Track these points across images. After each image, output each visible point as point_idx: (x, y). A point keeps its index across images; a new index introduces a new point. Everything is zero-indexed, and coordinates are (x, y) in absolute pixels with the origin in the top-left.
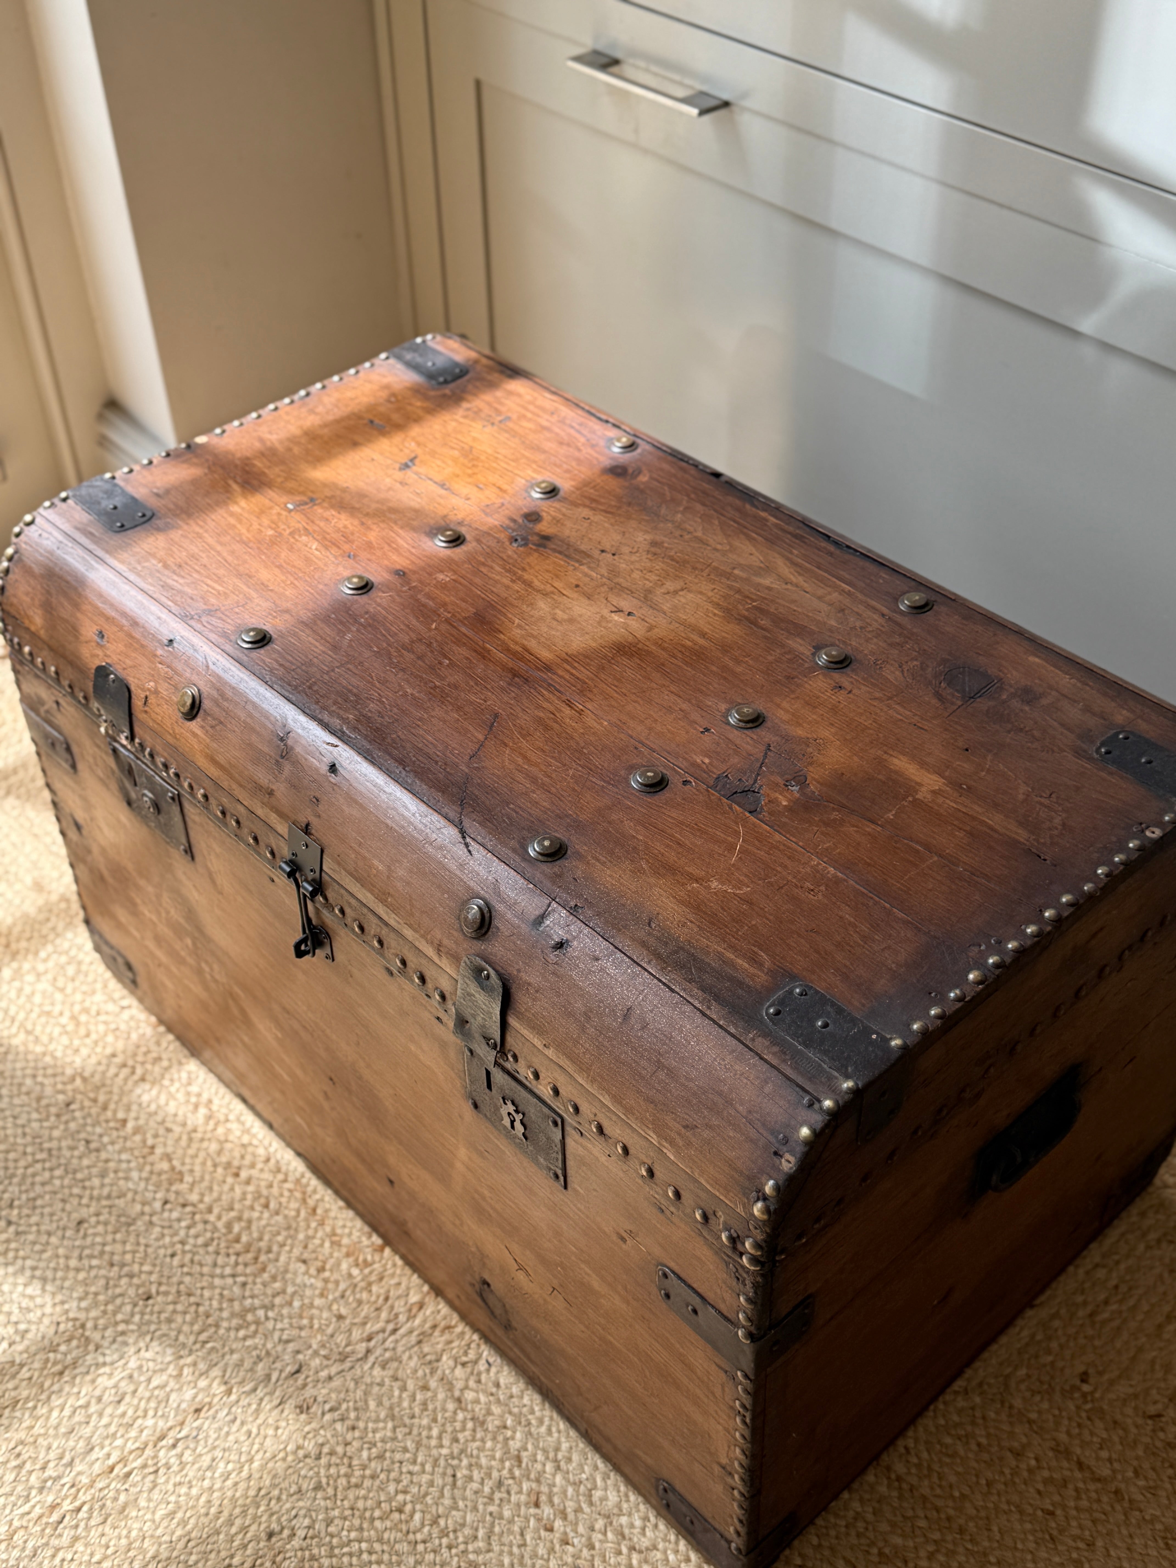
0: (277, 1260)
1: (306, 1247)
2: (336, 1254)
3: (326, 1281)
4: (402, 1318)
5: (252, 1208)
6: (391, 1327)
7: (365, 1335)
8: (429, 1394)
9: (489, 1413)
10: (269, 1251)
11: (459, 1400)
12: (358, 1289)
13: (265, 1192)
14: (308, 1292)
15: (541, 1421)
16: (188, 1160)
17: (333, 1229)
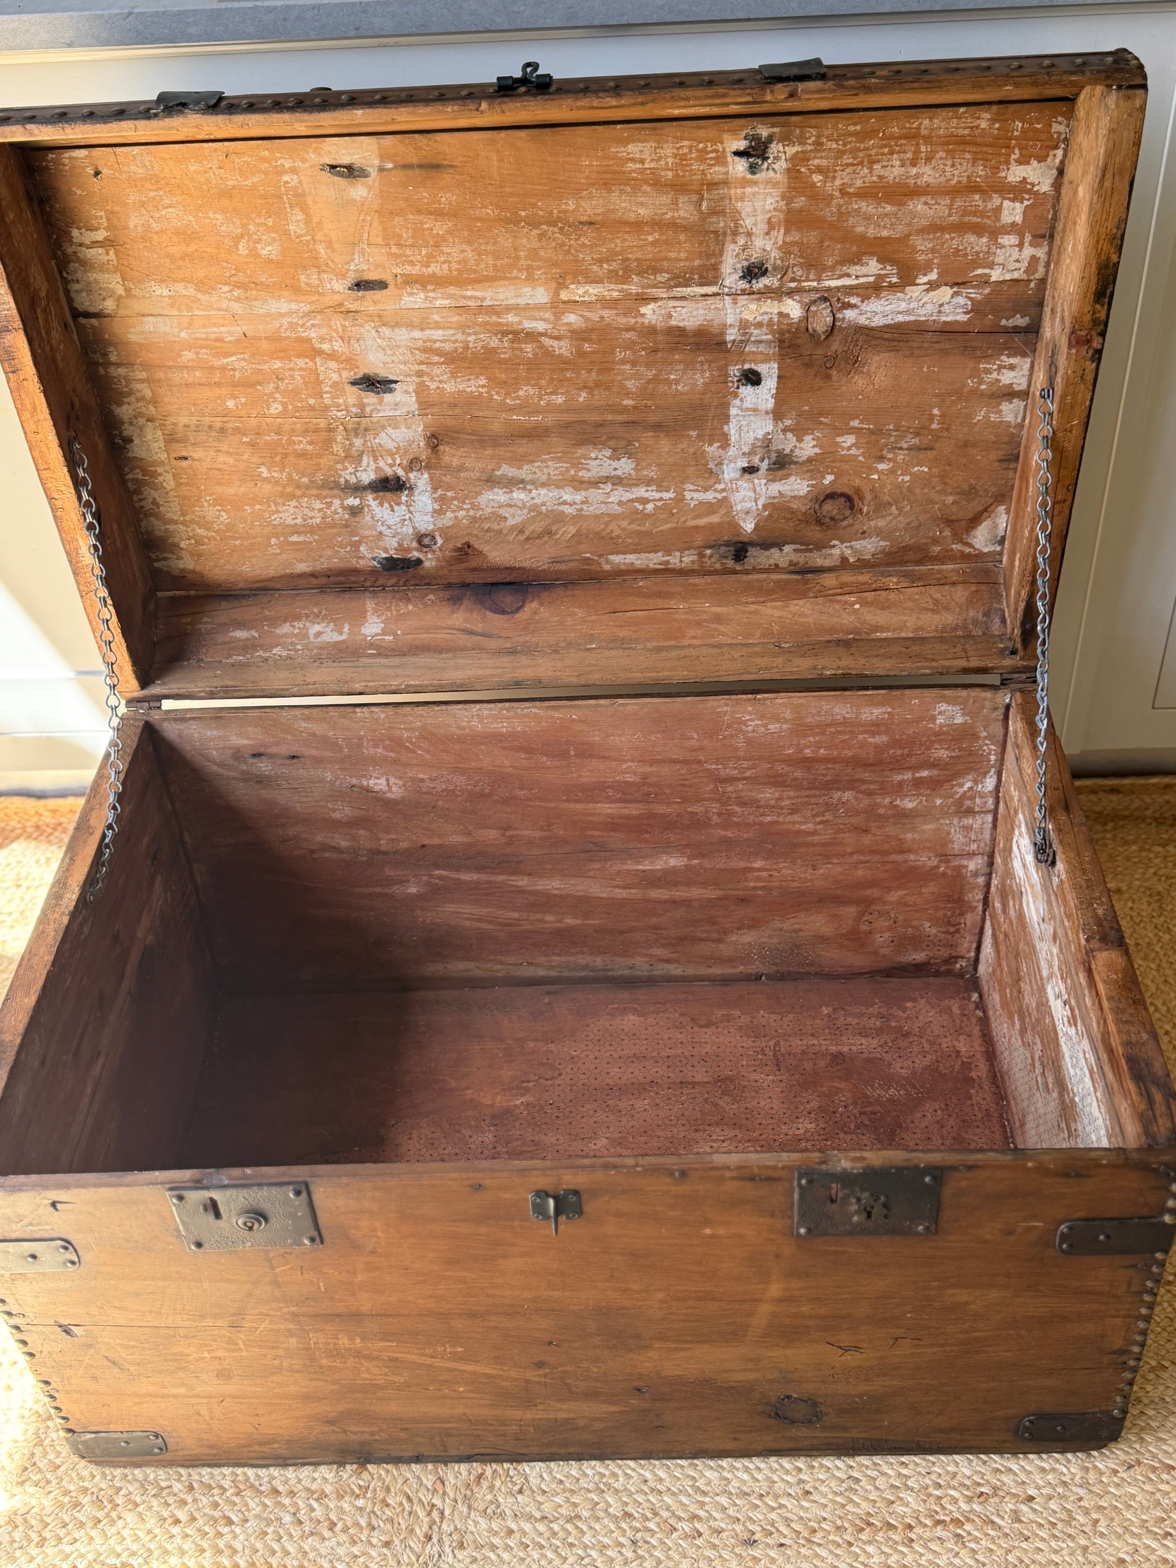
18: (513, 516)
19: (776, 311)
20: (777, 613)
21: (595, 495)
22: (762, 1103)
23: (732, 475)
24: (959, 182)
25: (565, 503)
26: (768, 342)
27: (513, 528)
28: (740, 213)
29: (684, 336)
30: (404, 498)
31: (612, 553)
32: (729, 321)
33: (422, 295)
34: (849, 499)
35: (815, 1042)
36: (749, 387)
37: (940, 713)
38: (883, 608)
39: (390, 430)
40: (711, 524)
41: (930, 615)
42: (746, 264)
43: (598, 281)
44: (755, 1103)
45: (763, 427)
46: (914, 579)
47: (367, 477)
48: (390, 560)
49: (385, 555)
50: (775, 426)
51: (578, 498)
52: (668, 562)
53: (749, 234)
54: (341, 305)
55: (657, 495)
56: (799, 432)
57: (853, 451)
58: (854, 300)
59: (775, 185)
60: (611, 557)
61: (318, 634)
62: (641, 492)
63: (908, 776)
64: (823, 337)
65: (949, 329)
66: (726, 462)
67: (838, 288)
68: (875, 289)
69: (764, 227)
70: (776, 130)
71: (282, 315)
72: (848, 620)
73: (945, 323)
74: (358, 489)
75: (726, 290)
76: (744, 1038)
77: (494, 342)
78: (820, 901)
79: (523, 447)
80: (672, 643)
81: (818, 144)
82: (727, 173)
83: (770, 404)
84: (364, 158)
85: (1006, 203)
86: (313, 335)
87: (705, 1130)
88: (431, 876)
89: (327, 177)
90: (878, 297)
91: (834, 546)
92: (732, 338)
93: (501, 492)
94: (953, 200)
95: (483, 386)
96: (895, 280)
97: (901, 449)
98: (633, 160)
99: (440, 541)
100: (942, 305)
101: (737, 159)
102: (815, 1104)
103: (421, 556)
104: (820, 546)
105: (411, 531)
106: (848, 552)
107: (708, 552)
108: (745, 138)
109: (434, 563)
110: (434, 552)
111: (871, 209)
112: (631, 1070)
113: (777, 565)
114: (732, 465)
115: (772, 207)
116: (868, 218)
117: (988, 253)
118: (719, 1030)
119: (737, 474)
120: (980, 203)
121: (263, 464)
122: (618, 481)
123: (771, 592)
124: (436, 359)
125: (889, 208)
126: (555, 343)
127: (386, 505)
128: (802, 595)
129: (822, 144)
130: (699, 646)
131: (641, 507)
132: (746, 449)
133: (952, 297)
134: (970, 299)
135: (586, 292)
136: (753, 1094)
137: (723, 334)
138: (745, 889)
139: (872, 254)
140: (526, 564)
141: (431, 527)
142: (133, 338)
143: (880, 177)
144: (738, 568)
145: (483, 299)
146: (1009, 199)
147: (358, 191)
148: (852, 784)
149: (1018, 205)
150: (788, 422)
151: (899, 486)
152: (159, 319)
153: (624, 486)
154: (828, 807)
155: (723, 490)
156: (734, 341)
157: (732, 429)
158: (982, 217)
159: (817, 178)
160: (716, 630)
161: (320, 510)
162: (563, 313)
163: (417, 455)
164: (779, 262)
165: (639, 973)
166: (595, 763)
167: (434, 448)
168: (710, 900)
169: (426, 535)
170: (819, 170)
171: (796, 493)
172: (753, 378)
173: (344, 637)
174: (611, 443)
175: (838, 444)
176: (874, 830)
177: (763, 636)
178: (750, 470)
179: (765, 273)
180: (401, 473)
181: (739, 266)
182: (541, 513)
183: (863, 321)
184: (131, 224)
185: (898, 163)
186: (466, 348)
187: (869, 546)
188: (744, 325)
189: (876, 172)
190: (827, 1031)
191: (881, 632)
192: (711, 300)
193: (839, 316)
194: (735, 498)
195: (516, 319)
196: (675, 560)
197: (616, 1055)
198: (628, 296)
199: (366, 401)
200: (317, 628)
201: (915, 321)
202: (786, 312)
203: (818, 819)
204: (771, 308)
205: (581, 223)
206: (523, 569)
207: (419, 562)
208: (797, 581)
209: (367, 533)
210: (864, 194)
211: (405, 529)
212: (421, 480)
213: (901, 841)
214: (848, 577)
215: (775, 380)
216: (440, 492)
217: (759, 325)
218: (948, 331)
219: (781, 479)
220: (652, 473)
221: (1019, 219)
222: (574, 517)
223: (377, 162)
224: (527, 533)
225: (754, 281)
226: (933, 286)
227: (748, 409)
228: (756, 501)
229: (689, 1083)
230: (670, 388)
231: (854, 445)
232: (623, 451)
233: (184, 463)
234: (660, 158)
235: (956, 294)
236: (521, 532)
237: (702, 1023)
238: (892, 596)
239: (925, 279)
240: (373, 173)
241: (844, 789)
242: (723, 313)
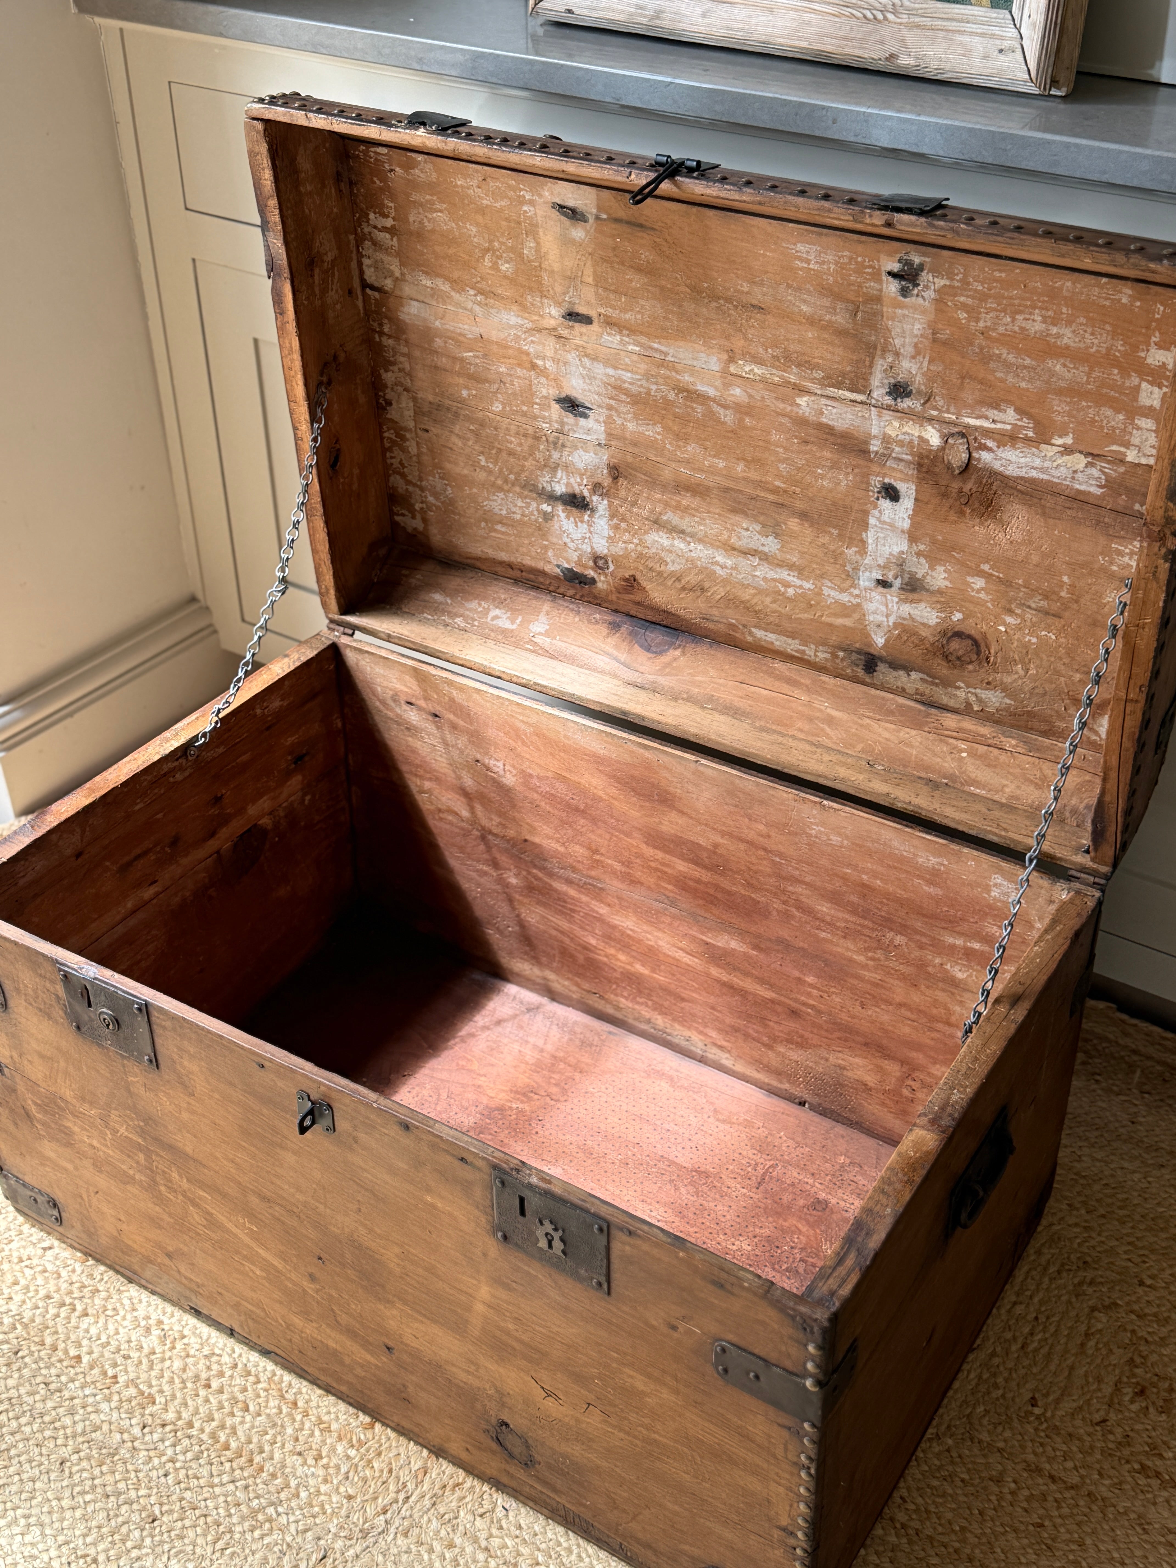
0: (272, 1458)
1: (297, 1440)
2: (328, 1441)
3: (326, 1467)
4: (410, 1486)
5: (232, 1414)
6: (402, 1496)
7: (379, 1509)
8: (457, 1550)
9: (519, 1554)
10: (262, 1451)
11: (487, 1549)
12: (360, 1468)
13: (241, 1397)
14: (312, 1482)
15: (569, 1551)
16: (154, 1383)
17: (319, 1417)
18: (673, 562)
19: (917, 434)
20: (886, 735)
21: (745, 563)
22: (720, 1207)
23: (867, 584)
24: (1098, 351)
25: (717, 563)
26: (909, 463)
27: (671, 574)
28: (890, 332)
29: (832, 434)
30: (586, 518)
31: (755, 627)
32: (874, 431)
33: (618, 338)
34: (976, 643)
35: (811, 1181)
36: (888, 501)
37: (995, 885)
38: (989, 766)
39: (581, 452)
40: (845, 626)
41: (1032, 788)
42: (892, 381)
43: (760, 362)
44: (712, 1204)
45: (898, 546)
46: (1032, 749)
47: (560, 489)
48: (570, 570)
49: (567, 566)
50: (910, 547)
51: (729, 563)
52: (803, 652)
53: (897, 354)
54: (555, 329)
55: (798, 582)
56: (933, 562)
57: (982, 595)
58: (990, 443)
59: (923, 312)
60: (753, 630)
61: (496, 617)
62: (784, 574)
63: (959, 942)
64: (957, 472)
65: (1082, 498)
66: (862, 569)
67: (976, 428)
68: (1010, 439)
69: (910, 350)
70: (927, 259)
71: (511, 327)
72: (949, 765)
73: (1079, 491)
74: (552, 498)
75: (874, 402)
76: (748, 1148)
77: (672, 396)
78: (866, 1044)
79: (686, 500)
80: (779, 728)
81: (965, 282)
82: (881, 290)
83: (907, 524)
84: (586, 205)
85: (1144, 385)
86: (531, 350)
87: (650, 1204)
88: (529, 873)
89: (555, 214)
90: (1013, 446)
91: (959, 688)
92: (875, 449)
93: (665, 536)
94: (1091, 369)
95: (659, 434)
96: (1031, 434)
97: (1029, 607)
98: (800, 259)
99: (612, 567)
100: (1075, 472)
101: (890, 279)
102: (766, 1232)
103: (596, 576)
104: (947, 683)
105: (589, 550)
106: (972, 699)
107: (841, 654)
108: (899, 261)
109: (605, 586)
110: (606, 575)
111: (1011, 358)
112: (627, 1125)
113: (904, 690)
114: (867, 574)
115: (919, 333)
116: (1008, 365)
117: (1124, 430)
118: (732, 1130)
119: (872, 584)
120: (1118, 378)
121: (482, 453)
122: (765, 557)
123: (891, 713)
124: (623, 397)
125: (1028, 361)
126: (722, 411)
127: (572, 519)
128: (918, 725)
129: (968, 284)
130: (800, 740)
131: (783, 589)
132: (881, 562)
133: (1086, 467)
134: (1104, 473)
135: (752, 370)
136: (717, 1196)
137: (867, 443)
138: (796, 1000)
139: (1010, 403)
140: (681, 613)
141: (606, 551)
142: (402, 316)
143: (1021, 328)
144: (868, 680)
145: (666, 354)
146: (1148, 381)
147: (578, 233)
148: (903, 929)
149: (1156, 390)
150: (922, 547)
151: (1026, 646)
152: (422, 305)
153: (769, 563)
154: (879, 945)
155: (858, 596)
156: (877, 453)
157: (870, 537)
158: (1121, 393)
159: (962, 315)
160: (823, 730)
161: (521, 507)
162: (731, 385)
163: (600, 480)
164: (923, 387)
165: (693, 1048)
166: (674, 815)
167: (615, 478)
168: (764, 999)
169: (601, 558)
170: (964, 307)
171: (925, 621)
172: (891, 493)
173: (514, 627)
174: (762, 518)
175: (968, 584)
176: (923, 987)
177: (863, 751)
178: (884, 584)
179: (908, 394)
180: (586, 493)
181: (886, 381)
182: (696, 567)
183: (997, 466)
184: (411, 219)
185: (1040, 318)
186: (648, 393)
187: (994, 699)
188: (886, 440)
189: (1018, 323)
190: (829, 1177)
191: (977, 787)
192: (859, 408)
193: (975, 455)
194: (869, 607)
195: (692, 380)
196: (810, 652)
197: (624, 1108)
198: (787, 383)
199: (565, 420)
200: (497, 612)
201: (1049, 481)
202: (926, 437)
203: (870, 954)
204: (913, 430)
205: (753, 306)
206: (678, 616)
207: (593, 581)
208: (920, 711)
209: (554, 540)
210: (1007, 341)
211: (584, 546)
212: (601, 505)
213: (949, 1012)
214: (968, 724)
215: (913, 501)
216: (615, 521)
217: (901, 444)
218: (1079, 500)
219: (911, 602)
220: (794, 559)
221: (1157, 404)
222: (723, 580)
223: (594, 211)
224: (683, 582)
225: (899, 400)
226: (1067, 450)
227: (885, 523)
228: (887, 616)
229: (668, 1160)
230: (816, 481)
231: (982, 589)
232: (771, 529)
233: (426, 435)
234: (823, 262)
235: (1089, 465)
236: (678, 579)
237: (721, 1117)
238: (1003, 757)
239: (1059, 441)
240: (591, 220)
241: (898, 933)
242: (869, 423)
